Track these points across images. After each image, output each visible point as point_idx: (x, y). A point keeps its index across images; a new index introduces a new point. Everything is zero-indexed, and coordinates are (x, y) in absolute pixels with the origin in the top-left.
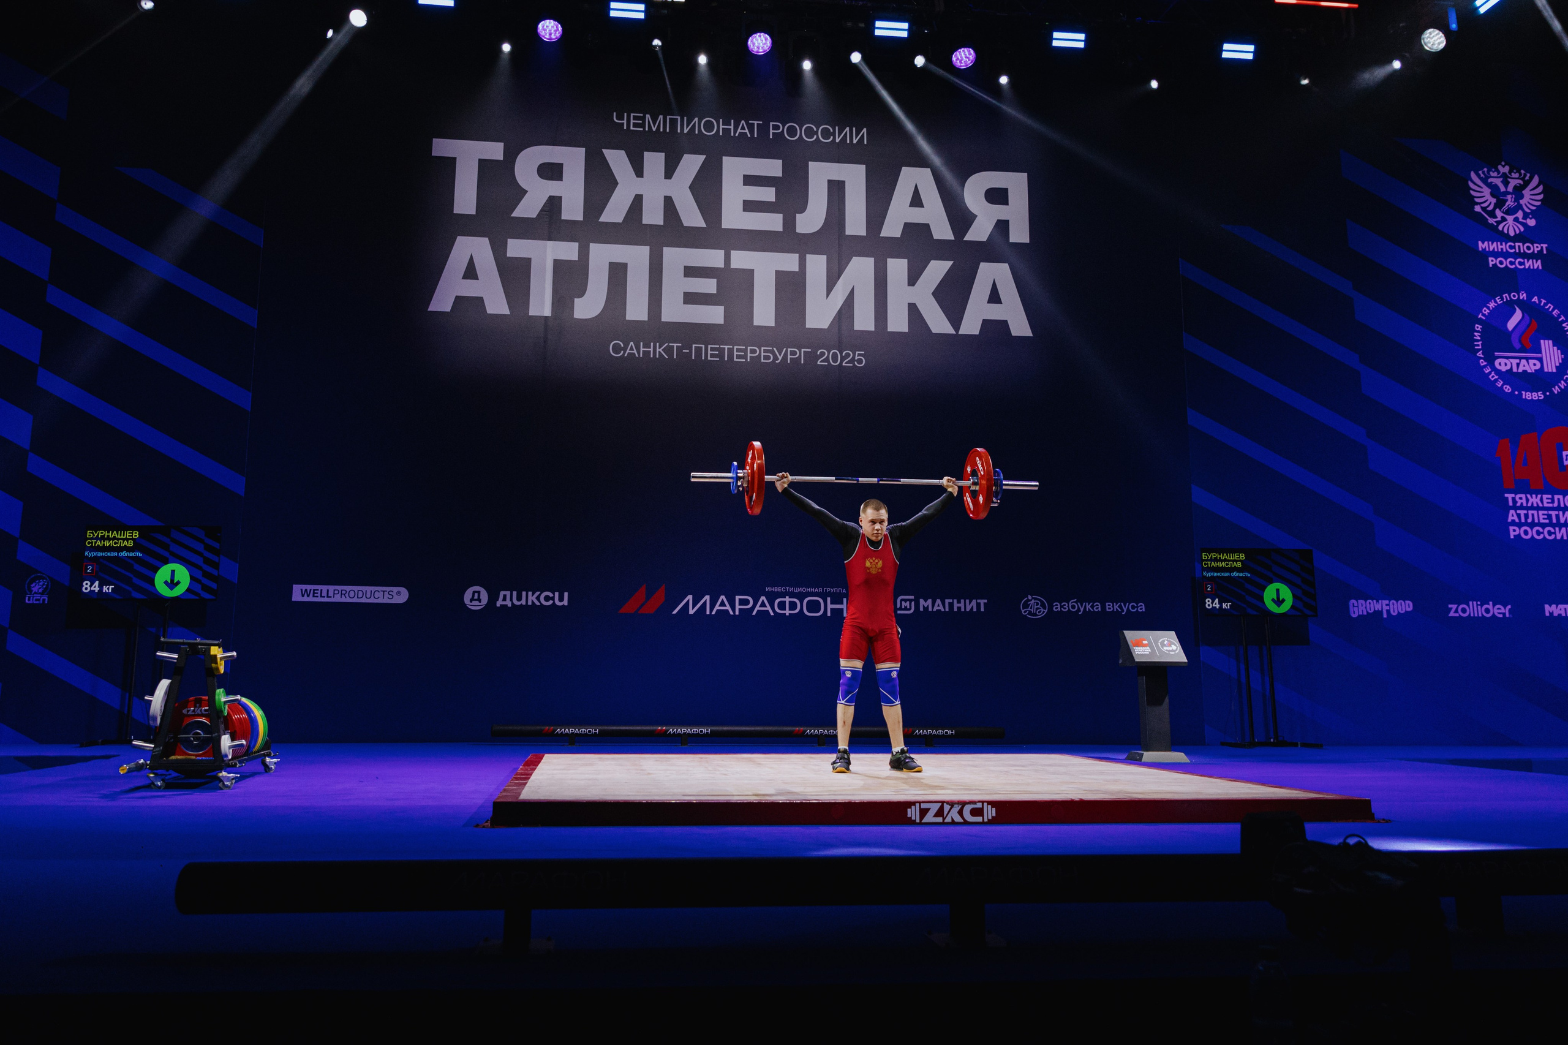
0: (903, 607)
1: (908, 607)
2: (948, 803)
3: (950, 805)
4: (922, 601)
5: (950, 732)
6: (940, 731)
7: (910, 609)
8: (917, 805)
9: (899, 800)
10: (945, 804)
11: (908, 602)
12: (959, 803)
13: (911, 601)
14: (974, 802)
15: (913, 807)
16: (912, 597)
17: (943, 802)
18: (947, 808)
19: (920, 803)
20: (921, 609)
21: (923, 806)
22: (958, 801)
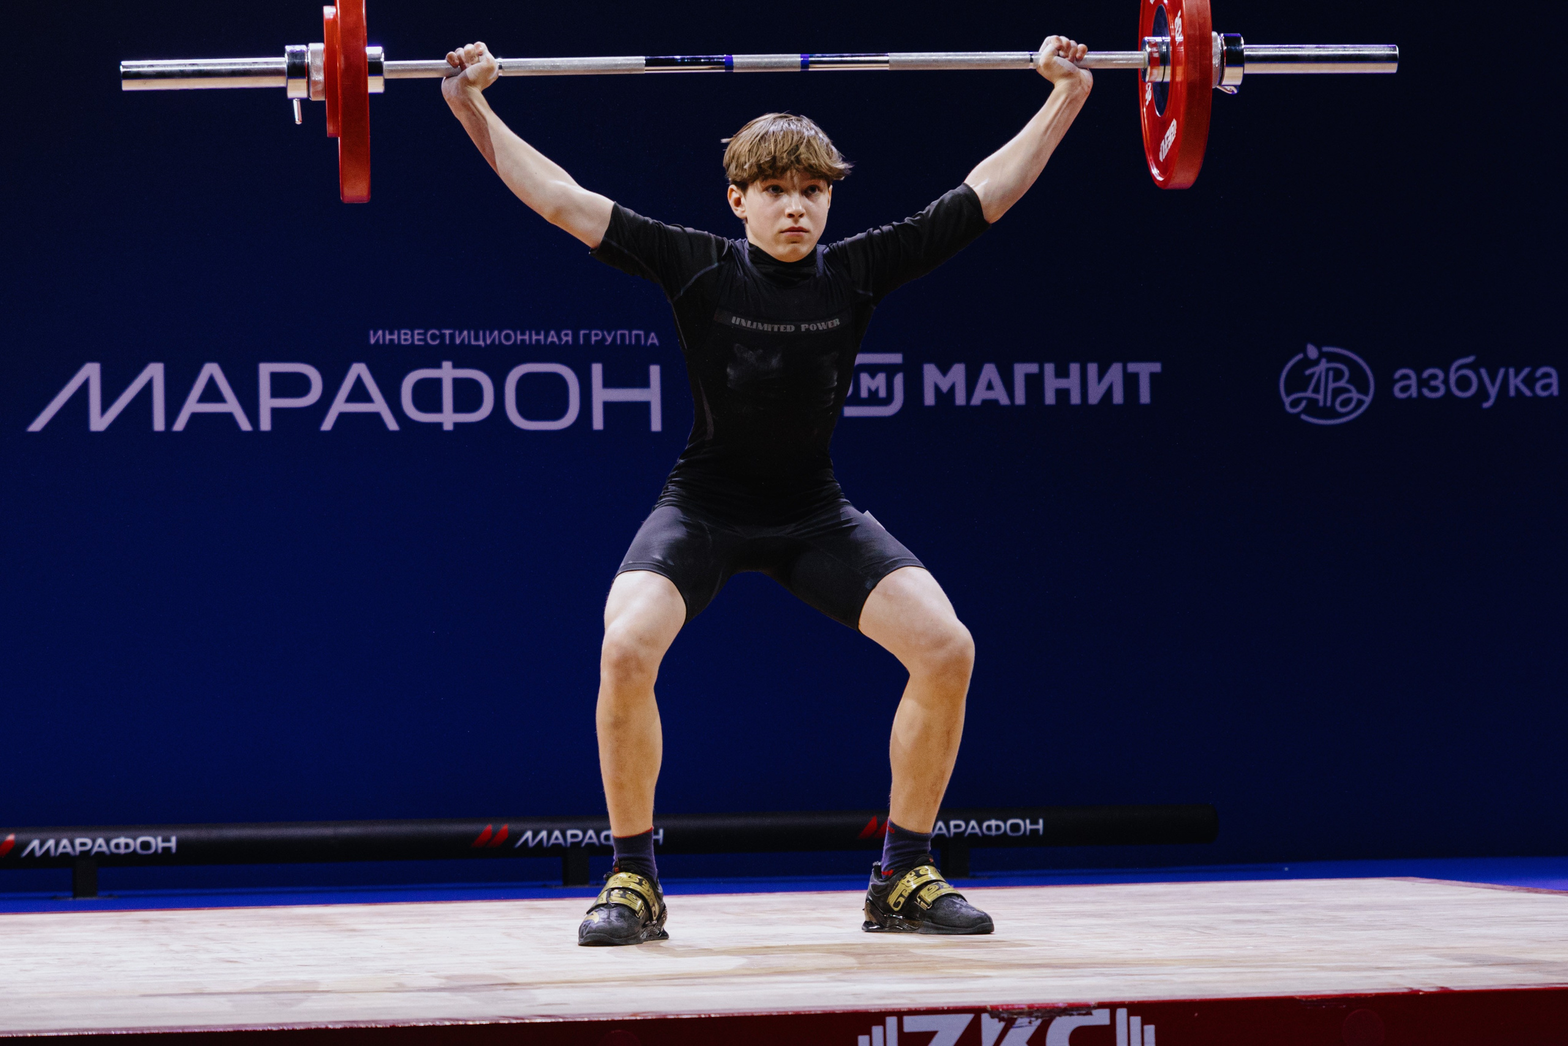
0: (864, 394)
1: (882, 393)
2: (995, 1012)
3: (1001, 1019)
4: (931, 373)
5: (1026, 825)
6: (993, 823)
7: (888, 400)
8: (891, 1022)
9: (828, 1009)
10: (985, 1017)
11: (881, 378)
12: (1032, 1011)
13: (890, 371)
14: (1084, 1009)
15: (877, 1031)
16: (896, 358)
17: (977, 1011)
18: (991, 1028)
19: (900, 1014)
20: (929, 399)
21: (912, 1025)
22: (1031, 1007)
